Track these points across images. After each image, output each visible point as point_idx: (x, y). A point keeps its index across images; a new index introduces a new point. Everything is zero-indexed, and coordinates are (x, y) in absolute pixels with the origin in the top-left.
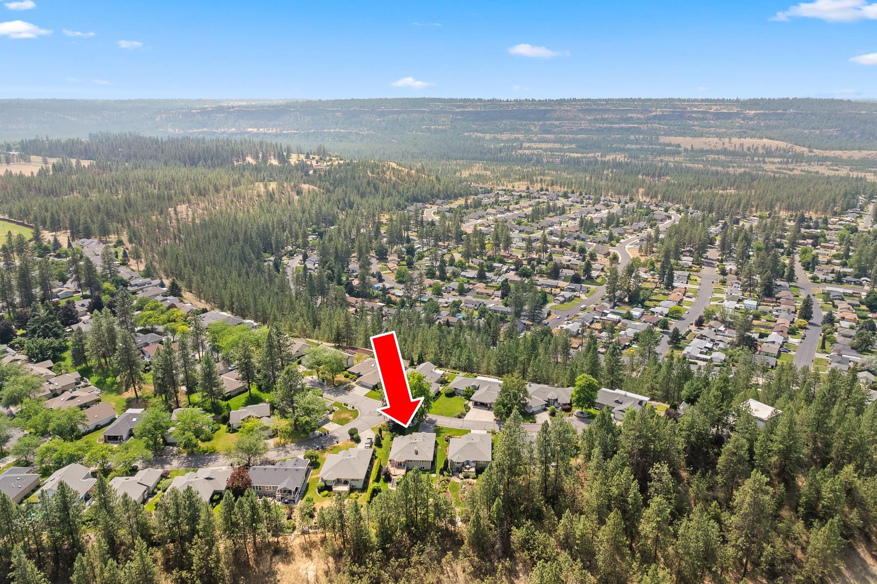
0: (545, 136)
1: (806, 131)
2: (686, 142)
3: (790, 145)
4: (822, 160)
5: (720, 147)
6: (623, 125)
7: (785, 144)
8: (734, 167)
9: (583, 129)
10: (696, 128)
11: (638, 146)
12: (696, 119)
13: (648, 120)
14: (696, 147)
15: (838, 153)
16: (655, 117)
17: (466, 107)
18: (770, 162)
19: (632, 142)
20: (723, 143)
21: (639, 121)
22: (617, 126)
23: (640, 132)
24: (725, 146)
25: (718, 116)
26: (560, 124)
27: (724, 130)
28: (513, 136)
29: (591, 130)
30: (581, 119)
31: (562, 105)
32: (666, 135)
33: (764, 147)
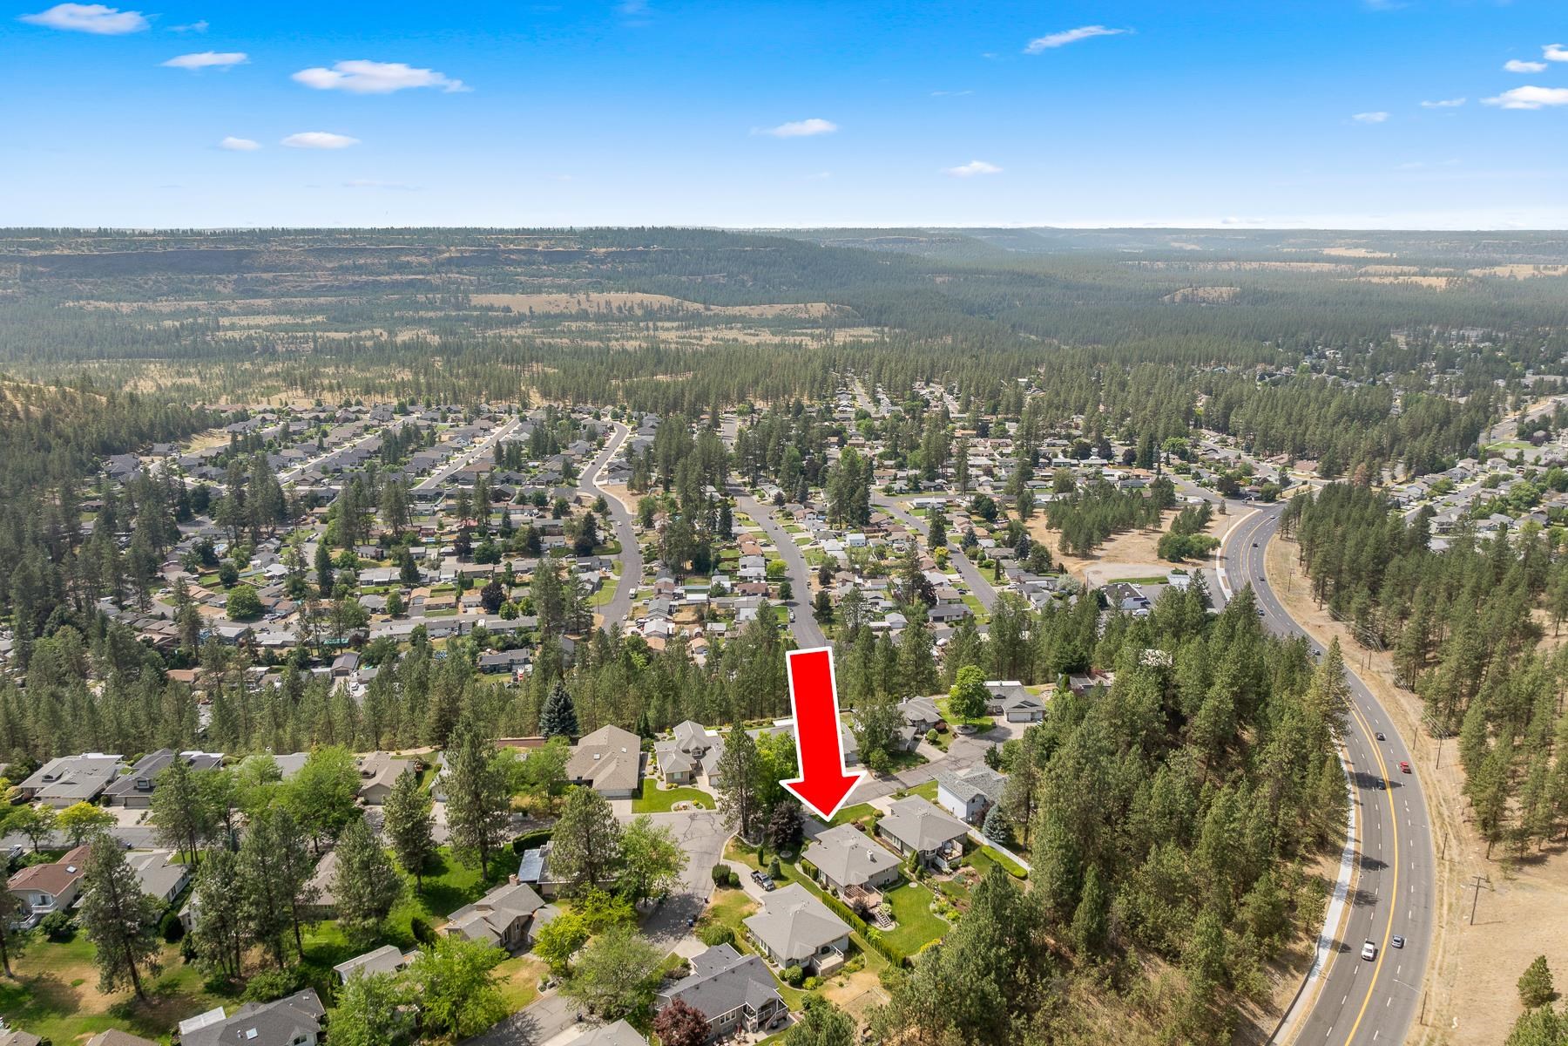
0: (252, 301)
1: (684, 279)
2: (519, 303)
3: (677, 301)
4: (730, 321)
5: (574, 310)
6: (397, 277)
7: (670, 298)
8: (617, 340)
9: (324, 286)
10: (523, 279)
11: (443, 314)
12: (518, 263)
13: (439, 267)
14: (538, 310)
15: (744, 309)
16: (450, 260)
17: (52, 246)
18: (662, 328)
19: (423, 307)
20: (579, 302)
21: (421, 268)
22: (387, 278)
23: (432, 288)
24: (583, 307)
25: (551, 257)
26: (275, 278)
27: (566, 280)
28: (185, 305)
29: (339, 288)
30: (315, 268)
31: (269, 242)
32: (478, 291)
33: (641, 305)
